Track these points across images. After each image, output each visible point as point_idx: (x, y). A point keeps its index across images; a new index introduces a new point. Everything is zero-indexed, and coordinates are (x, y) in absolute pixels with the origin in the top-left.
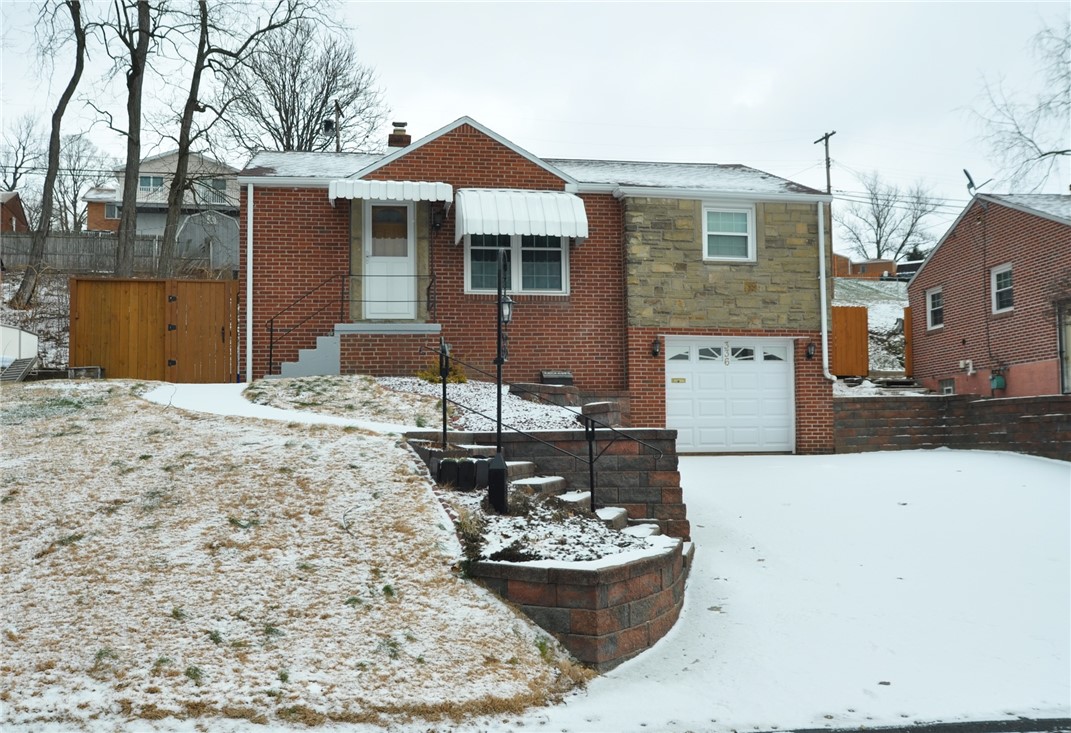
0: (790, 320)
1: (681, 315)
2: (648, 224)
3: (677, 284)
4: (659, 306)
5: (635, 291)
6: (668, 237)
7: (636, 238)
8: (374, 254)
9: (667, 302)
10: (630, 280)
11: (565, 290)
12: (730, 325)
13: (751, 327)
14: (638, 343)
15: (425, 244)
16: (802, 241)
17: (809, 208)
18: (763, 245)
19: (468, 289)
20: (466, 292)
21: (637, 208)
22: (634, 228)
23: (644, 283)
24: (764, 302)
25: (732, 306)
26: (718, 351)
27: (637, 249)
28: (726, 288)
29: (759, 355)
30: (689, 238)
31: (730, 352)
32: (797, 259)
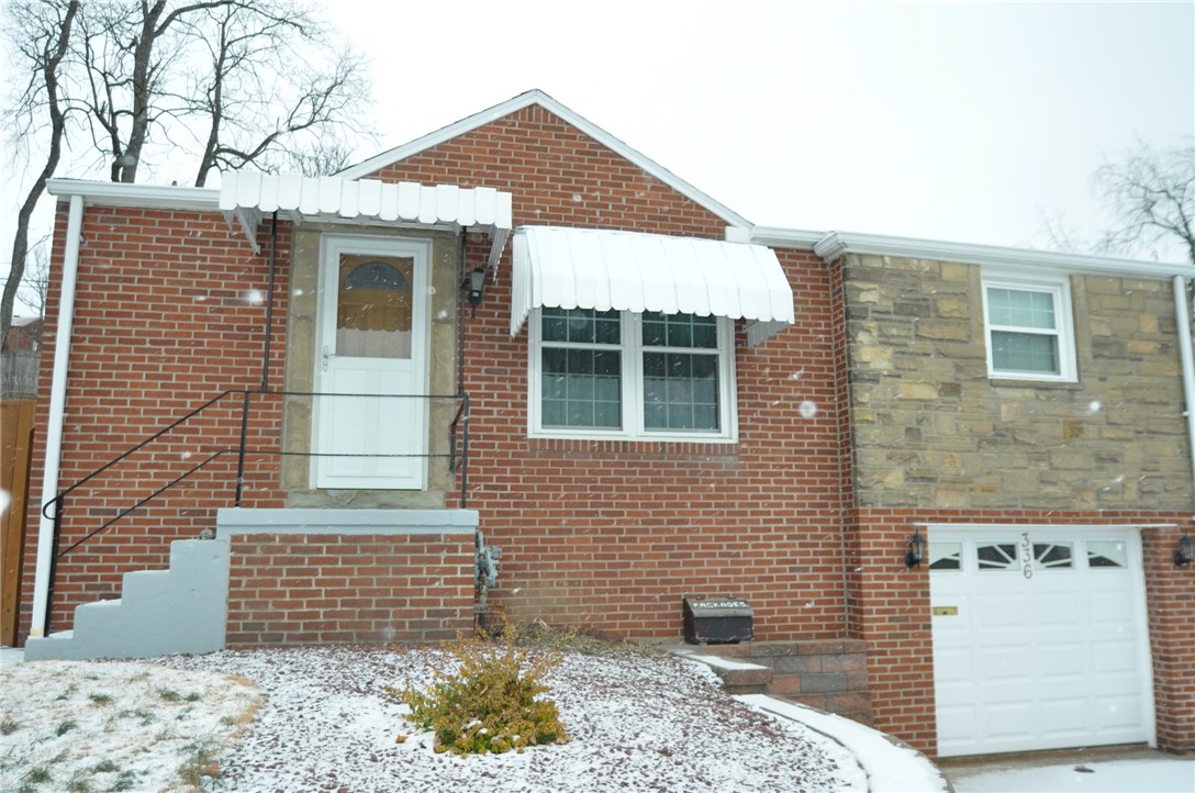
0: (1143, 493)
1: (955, 484)
2: (888, 305)
3: (944, 423)
4: (914, 465)
5: (870, 437)
6: (924, 331)
7: (868, 331)
8: (340, 352)
9: (930, 458)
10: (858, 412)
11: (728, 431)
12: (1043, 504)
13: (1078, 506)
14: (879, 541)
15: (449, 334)
16: (1149, 347)
17: (1155, 288)
18: (1087, 351)
19: (535, 428)
20: (530, 435)
21: (869, 275)
22: (863, 313)
23: (886, 418)
24: (1099, 459)
25: (1044, 466)
26: (1011, 550)
27: (870, 353)
28: (1032, 432)
29: (1080, 558)
30: (962, 334)
31: (1031, 552)
32: (1145, 380)
